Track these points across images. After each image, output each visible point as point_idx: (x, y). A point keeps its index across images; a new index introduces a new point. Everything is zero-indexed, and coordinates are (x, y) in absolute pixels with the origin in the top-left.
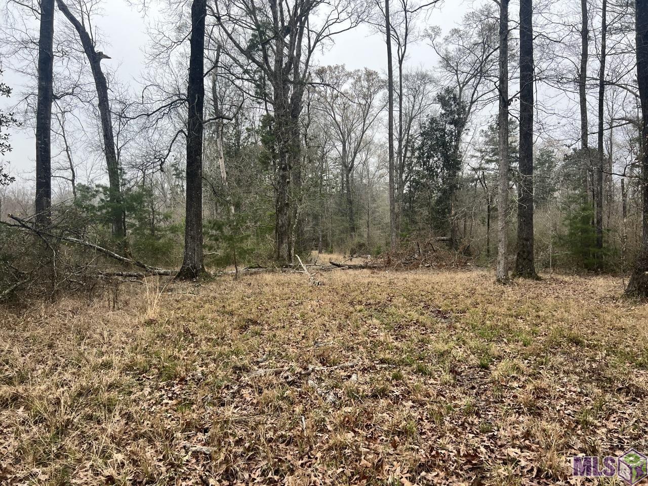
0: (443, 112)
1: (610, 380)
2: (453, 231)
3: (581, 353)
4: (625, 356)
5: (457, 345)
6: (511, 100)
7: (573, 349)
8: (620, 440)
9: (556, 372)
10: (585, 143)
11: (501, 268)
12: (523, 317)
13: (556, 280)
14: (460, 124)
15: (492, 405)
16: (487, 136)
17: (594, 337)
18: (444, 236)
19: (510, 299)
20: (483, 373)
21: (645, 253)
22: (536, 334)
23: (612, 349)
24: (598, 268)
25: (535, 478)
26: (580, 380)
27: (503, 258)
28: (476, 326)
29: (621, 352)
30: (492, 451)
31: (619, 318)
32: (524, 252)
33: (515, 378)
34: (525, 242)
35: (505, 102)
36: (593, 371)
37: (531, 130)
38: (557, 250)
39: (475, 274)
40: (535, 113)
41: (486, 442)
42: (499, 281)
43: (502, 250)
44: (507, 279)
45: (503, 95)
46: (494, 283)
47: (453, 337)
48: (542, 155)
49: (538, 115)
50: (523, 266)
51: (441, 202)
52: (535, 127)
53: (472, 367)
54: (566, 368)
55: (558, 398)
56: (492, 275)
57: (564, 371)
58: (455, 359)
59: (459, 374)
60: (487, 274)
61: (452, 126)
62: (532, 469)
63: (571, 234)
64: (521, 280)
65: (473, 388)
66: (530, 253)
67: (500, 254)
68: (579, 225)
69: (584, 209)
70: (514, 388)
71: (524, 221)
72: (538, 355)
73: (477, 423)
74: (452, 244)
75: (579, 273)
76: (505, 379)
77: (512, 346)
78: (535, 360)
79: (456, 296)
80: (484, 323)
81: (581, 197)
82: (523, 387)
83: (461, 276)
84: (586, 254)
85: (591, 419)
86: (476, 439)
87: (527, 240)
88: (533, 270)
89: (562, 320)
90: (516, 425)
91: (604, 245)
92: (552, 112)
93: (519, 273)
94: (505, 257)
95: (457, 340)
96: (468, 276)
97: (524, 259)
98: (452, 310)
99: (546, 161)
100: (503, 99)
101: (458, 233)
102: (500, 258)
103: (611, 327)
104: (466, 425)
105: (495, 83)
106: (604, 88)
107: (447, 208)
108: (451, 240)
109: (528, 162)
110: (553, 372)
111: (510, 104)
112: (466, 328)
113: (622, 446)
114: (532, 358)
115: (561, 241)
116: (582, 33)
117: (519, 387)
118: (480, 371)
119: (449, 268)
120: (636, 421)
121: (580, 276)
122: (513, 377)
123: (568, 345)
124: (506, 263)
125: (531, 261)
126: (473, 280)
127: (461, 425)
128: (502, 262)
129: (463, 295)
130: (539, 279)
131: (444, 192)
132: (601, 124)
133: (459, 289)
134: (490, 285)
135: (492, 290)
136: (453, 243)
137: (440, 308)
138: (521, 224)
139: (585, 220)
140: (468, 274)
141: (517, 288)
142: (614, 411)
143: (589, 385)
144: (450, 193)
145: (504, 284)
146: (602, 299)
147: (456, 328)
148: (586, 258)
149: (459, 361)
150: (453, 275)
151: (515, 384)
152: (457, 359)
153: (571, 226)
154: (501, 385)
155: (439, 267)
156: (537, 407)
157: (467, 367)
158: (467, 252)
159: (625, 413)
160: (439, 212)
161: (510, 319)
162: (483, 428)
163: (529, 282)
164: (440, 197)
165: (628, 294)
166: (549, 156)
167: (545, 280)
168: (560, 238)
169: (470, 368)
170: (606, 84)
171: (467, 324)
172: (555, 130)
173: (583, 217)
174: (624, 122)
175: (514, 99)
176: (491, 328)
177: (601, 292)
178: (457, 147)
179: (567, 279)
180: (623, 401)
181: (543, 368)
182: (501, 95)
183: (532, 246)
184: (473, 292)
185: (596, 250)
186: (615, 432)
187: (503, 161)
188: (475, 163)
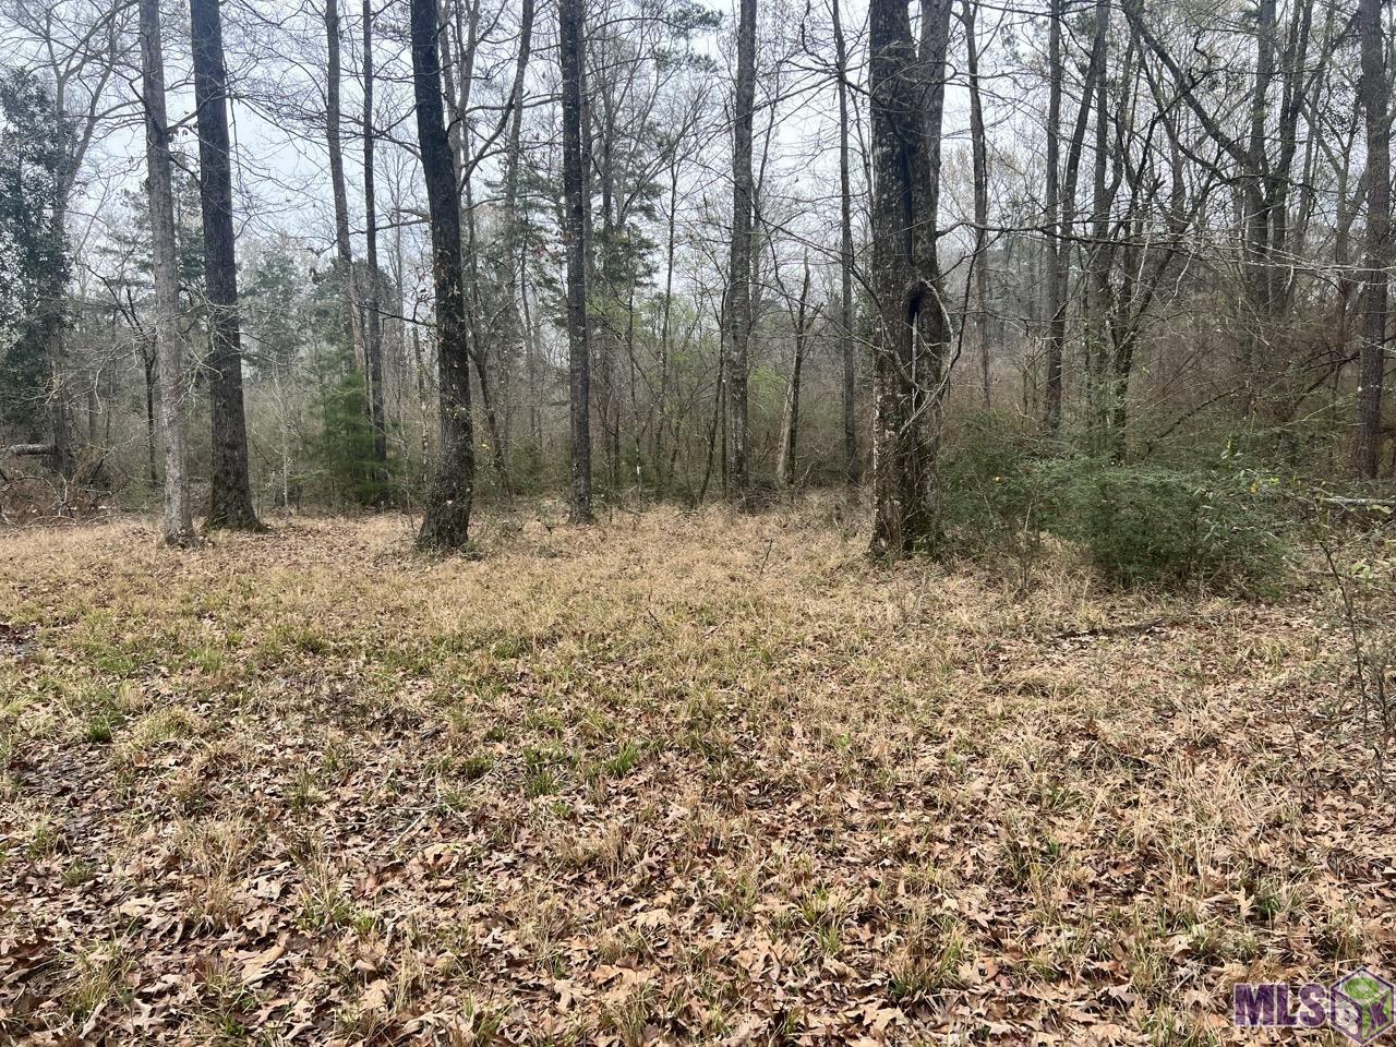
0: (12, 128)
1: (364, 710)
2: (60, 429)
3: (320, 668)
4: (395, 659)
5: (39, 700)
6: (174, 129)
7: (307, 662)
8: (360, 816)
9: (264, 714)
10: (345, 251)
11: (174, 510)
12: (214, 613)
13: (297, 529)
14: (64, 166)
15: (106, 818)
16: (138, 206)
17: (348, 633)
18: (37, 441)
19: (191, 577)
20: (96, 753)
21: (445, 467)
22: (235, 645)
23: (377, 652)
24: (379, 499)
25: (178, 944)
26: (305, 721)
27: (179, 489)
28: (98, 649)
29: (392, 653)
30: (88, 920)
31: (400, 589)
32: (228, 473)
33: (170, 747)
34: (228, 452)
35: (159, 133)
36: (335, 697)
37: (227, 204)
38: (302, 466)
39: (117, 529)
40: (234, 170)
41: (77, 903)
42: (170, 540)
43: (173, 471)
44: (190, 534)
45: (154, 113)
46: (160, 547)
47: (30, 684)
48: (270, 266)
49: (240, 176)
50: (228, 505)
51: (22, 357)
52: (236, 201)
53: (69, 746)
54: (282, 704)
55: (257, 766)
56: (156, 529)
57: (278, 710)
58: (29, 736)
59: (33, 768)
60: (147, 527)
61: (39, 169)
62: (174, 928)
63: (328, 433)
64: (222, 535)
65: (66, 790)
66: (241, 474)
67: (170, 479)
68: (340, 415)
69: (349, 384)
70: (164, 770)
71: (224, 406)
72: (232, 688)
73: (59, 869)
74: (58, 460)
75: (345, 513)
76: (146, 755)
77: (177, 678)
78: (224, 699)
79: (58, 586)
80: (116, 640)
81: (344, 358)
82: (186, 761)
83: (80, 538)
84: (357, 474)
85: (312, 791)
86: (51, 906)
87: (232, 447)
88: (249, 512)
89: (293, 609)
90: (154, 847)
91: (390, 454)
92: (265, 173)
93: (218, 520)
94: (183, 487)
95: (40, 689)
96: (99, 534)
97: (229, 489)
98: (40, 620)
99: (277, 280)
100: (154, 122)
101: (74, 433)
102: (171, 488)
103: (382, 610)
104: (31, 880)
105: (131, 81)
106: (372, 143)
107: (40, 371)
108: (55, 451)
109: (225, 275)
110: (256, 717)
111: (171, 140)
112: (72, 658)
113: (361, 826)
114: (218, 697)
115: (309, 447)
116: (326, 18)
117: (177, 764)
118: (90, 749)
119: (48, 519)
120: (392, 776)
121: (348, 517)
122: (167, 745)
123: (297, 655)
124: (186, 500)
125: (243, 492)
126: (109, 544)
127: (17, 884)
128: (177, 498)
129: (78, 581)
130: (262, 529)
131: (30, 331)
132: (371, 215)
133: (70, 568)
134: (150, 553)
135: (152, 562)
136: (60, 458)
137: (9, 618)
138: (217, 412)
139: (354, 404)
140: (99, 532)
141: (210, 552)
142: (359, 766)
143: (321, 728)
144: (46, 336)
145: (183, 547)
146: (380, 558)
147: (42, 663)
148: (358, 482)
149: (37, 738)
150: (57, 536)
151: (170, 760)
152: (32, 734)
153: (326, 417)
154: (133, 772)
155: (21, 520)
156: (208, 797)
157: (56, 748)
158: (99, 478)
159: (376, 765)
160: (16, 383)
161: (182, 622)
162: (72, 876)
163: (241, 537)
164: (18, 345)
165: (422, 544)
166: (284, 270)
167: (275, 530)
168: (306, 442)
169: (65, 748)
170: (377, 137)
171: (74, 647)
172: (280, 215)
173: (347, 400)
174: (414, 218)
175: (180, 130)
176: (135, 647)
177: (377, 545)
178: (57, 222)
179: (321, 525)
180: (378, 742)
181: (237, 713)
182: (148, 112)
183: (244, 459)
184: (104, 572)
185: (376, 464)
186: (354, 804)
187: (163, 269)
188: (107, 267)
